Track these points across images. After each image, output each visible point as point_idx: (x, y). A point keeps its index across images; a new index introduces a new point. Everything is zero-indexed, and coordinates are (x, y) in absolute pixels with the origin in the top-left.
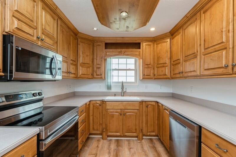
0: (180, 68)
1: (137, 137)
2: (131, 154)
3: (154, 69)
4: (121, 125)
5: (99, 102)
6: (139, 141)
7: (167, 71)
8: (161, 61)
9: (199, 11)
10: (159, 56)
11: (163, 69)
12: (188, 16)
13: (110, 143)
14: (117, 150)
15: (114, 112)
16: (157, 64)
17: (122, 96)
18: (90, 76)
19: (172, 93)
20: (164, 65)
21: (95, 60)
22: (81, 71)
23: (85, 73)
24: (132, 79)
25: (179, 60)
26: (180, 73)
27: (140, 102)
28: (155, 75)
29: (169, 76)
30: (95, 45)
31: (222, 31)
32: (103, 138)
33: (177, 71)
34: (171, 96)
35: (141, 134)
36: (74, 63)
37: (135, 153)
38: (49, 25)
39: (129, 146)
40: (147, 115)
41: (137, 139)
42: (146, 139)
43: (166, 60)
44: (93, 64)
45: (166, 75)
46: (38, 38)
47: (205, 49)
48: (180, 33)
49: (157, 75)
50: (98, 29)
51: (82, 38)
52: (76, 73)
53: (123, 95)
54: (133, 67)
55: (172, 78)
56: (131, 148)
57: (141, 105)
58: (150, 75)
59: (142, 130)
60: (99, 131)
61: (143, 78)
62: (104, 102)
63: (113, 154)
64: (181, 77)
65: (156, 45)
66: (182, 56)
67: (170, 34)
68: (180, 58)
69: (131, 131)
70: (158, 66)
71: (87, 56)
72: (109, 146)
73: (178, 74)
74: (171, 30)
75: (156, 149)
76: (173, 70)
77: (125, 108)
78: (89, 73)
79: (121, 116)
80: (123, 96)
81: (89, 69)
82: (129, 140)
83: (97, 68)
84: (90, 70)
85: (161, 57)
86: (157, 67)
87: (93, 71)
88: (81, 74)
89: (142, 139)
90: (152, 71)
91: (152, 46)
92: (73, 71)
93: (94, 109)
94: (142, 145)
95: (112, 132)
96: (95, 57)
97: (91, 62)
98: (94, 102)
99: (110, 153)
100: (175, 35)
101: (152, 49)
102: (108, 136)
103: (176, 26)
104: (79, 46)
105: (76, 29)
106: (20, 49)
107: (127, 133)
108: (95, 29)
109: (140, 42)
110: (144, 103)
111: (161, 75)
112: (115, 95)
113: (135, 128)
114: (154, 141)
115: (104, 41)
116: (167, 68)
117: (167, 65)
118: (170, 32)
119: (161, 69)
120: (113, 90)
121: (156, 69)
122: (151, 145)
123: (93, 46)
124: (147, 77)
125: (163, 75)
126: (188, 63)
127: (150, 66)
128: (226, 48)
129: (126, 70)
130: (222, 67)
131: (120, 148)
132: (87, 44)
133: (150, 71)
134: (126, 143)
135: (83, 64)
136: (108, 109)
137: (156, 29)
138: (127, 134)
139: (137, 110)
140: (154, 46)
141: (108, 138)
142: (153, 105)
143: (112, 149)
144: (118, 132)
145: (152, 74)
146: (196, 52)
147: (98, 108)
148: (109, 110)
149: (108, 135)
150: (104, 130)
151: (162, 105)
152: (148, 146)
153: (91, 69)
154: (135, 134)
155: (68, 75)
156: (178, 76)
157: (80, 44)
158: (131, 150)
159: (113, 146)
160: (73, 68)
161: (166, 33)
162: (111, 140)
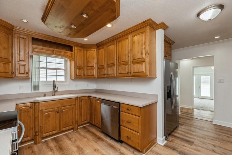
0: (104, 71)
1: (73, 129)
2: (73, 142)
3: (84, 70)
4: (58, 122)
5: (29, 105)
6: (75, 132)
7: (95, 72)
8: (90, 65)
9: (116, 40)
10: (88, 61)
11: (92, 71)
12: (110, 39)
13: (47, 143)
14: (58, 145)
15: (51, 111)
16: (87, 67)
17: (53, 95)
19: (96, 89)
20: (92, 68)
23: (2, 71)
24: (63, 79)
25: (103, 66)
26: (104, 75)
27: (76, 98)
28: (85, 75)
29: (96, 76)
30: (16, 37)
31: (126, 56)
32: (35, 143)
33: (102, 73)
34: (95, 91)
35: (77, 125)
37: (76, 140)
39: (68, 138)
40: (81, 108)
41: (73, 131)
42: (80, 128)
43: (94, 64)
45: (94, 75)
47: (119, 62)
48: (104, 48)
49: (87, 75)
50: (28, 21)
54: (63, 67)
55: (98, 78)
56: (71, 139)
57: (77, 100)
59: (77, 121)
60: (30, 136)
61: (75, 78)
62: (37, 103)
63: (57, 149)
64: (105, 77)
65: (85, 52)
66: (105, 64)
67: (97, 45)
68: (104, 65)
69: (69, 125)
71: (4, 48)
72: (48, 145)
73: (103, 75)
74: (98, 43)
75: (90, 131)
76: (99, 72)
77: (63, 105)
78: (7, 71)
79: (58, 114)
81: (7, 65)
82: (66, 134)
83: (20, 65)
84: (9, 67)
85: (90, 62)
86: (86, 69)
89: (78, 129)
90: (82, 72)
91: (82, 51)
93: (22, 114)
94: (79, 133)
97: (10, 57)
98: (22, 105)
99: (53, 150)
100: (100, 48)
101: (82, 53)
102: (43, 138)
103: (101, 42)
108: (25, 21)
109: (72, 45)
110: (78, 99)
111: (90, 75)
113: (72, 121)
114: (87, 127)
115: (31, 35)
116: (94, 70)
117: (94, 68)
118: (96, 44)
119: (89, 71)
120: (42, 90)
121: (86, 70)
122: (85, 130)
124: (79, 77)
125: (91, 75)
126: (109, 68)
127: (81, 67)
128: (128, 64)
129: (56, 69)
130: (126, 73)
132: (3, 33)
133: (81, 72)
134: (64, 137)
137: (88, 39)
138: (64, 129)
139: (73, 105)
140: (84, 52)
141: (42, 141)
142: (86, 99)
143: (53, 146)
144: (55, 130)
145: (82, 74)
146: (114, 63)
147: (28, 112)
148: (44, 111)
149: (43, 136)
150: (38, 134)
151: (94, 97)
152: (83, 132)
153: (10, 65)
154: (72, 127)
156: (103, 76)
158: (72, 139)
159: (52, 144)
161: (94, 44)
162: (46, 141)
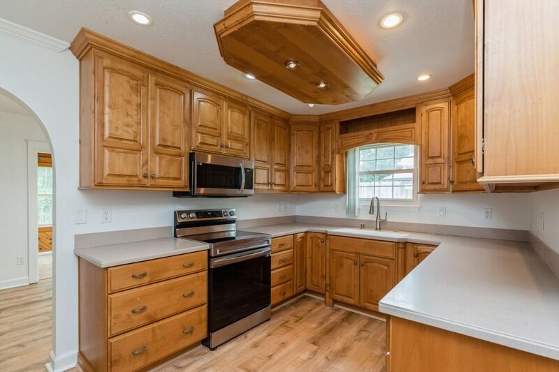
2: (357, 337)
3: (451, 167)
5: (321, 236)
8: (466, 147)
10: (462, 134)
13: (334, 313)
14: (336, 324)
15: (345, 256)
16: (459, 154)
18: (313, 189)
21: (322, 158)
22: (297, 179)
23: (304, 184)
27: (397, 243)
30: (322, 130)
32: (325, 302)
36: (283, 168)
38: (236, 125)
44: (319, 166)
46: (222, 146)
49: (459, 182)
51: (298, 123)
52: (287, 184)
53: (378, 227)
57: (400, 249)
58: (440, 183)
60: (321, 287)
61: (421, 191)
62: (328, 236)
65: (455, 107)
70: (459, 160)
71: (307, 152)
72: (330, 315)
78: (310, 184)
79: (356, 267)
80: (380, 229)
81: (310, 175)
82: (374, 320)
83: (325, 173)
84: (312, 178)
85: (466, 136)
86: (457, 162)
87: (320, 178)
88: (295, 184)
90: (446, 173)
92: (278, 181)
93: (313, 248)
95: (341, 295)
96: (323, 152)
97: (314, 163)
98: (313, 235)
99: (323, 324)
102: (335, 302)
104: (292, 138)
105: (284, 112)
106: (201, 164)
107: (368, 302)
108: (311, 105)
109: (413, 106)
110: (409, 246)
111: (466, 182)
112: (363, 227)
115: (339, 119)
121: (455, 166)
123: (320, 133)
124: (432, 187)
125: (469, 182)
127: (441, 160)
131: (346, 324)
132: (306, 132)
133: (441, 172)
135: (301, 168)
136: (334, 250)
137: (431, 76)
138: (368, 305)
139: (390, 259)
140: (452, 110)
141: (335, 305)
143: (330, 321)
145: (445, 181)
147: (319, 247)
148: (335, 252)
149: (336, 299)
150: (328, 288)
153: (314, 175)
155: (269, 188)
157: (294, 135)
159: (335, 318)
160: (280, 177)
